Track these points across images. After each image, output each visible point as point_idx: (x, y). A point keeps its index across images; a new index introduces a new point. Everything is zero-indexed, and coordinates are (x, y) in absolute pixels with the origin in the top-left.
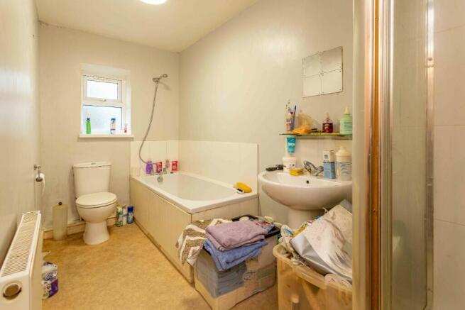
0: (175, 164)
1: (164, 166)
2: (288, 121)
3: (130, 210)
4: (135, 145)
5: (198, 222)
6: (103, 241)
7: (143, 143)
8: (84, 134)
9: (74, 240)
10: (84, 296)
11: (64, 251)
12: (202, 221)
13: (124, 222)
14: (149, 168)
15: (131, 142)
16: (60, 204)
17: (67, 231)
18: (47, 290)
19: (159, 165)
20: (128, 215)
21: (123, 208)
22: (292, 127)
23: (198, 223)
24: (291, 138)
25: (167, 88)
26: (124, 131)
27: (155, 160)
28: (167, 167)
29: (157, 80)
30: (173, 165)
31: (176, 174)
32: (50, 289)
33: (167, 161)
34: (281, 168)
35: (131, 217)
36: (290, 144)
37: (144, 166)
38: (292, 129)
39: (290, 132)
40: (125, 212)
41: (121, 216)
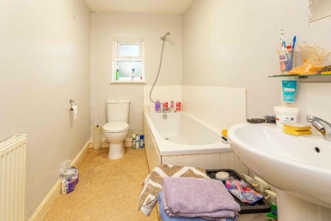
0: (179, 105)
1: (169, 106)
2: (281, 58)
3: (142, 137)
4: (147, 89)
5: (166, 166)
6: (117, 158)
7: (153, 87)
8: (113, 80)
9: (104, 152)
10: (84, 201)
11: (95, 159)
12: (170, 166)
13: (137, 146)
14: (158, 106)
15: (145, 86)
16: (98, 126)
17: (101, 145)
18: (66, 188)
19: (166, 105)
20: (139, 141)
21: (137, 135)
22: (289, 65)
23: (165, 168)
24: (288, 82)
25: (172, 44)
26: (140, 78)
27: (162, 101)
28: (172, 106)
29: (163, 39)
30: (177, 105)
31: (178, 113)
32: (68, 188)
33: (172, 102)
34: (273, 120)
35: (142, 144)
36: (286, 89)
37: (154, 105)
38: (289, 68)
39: (286, 73)
40: (138, 138)
41: (134, 141)
